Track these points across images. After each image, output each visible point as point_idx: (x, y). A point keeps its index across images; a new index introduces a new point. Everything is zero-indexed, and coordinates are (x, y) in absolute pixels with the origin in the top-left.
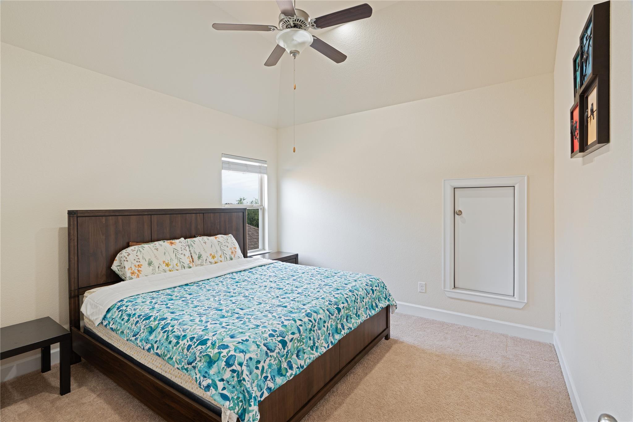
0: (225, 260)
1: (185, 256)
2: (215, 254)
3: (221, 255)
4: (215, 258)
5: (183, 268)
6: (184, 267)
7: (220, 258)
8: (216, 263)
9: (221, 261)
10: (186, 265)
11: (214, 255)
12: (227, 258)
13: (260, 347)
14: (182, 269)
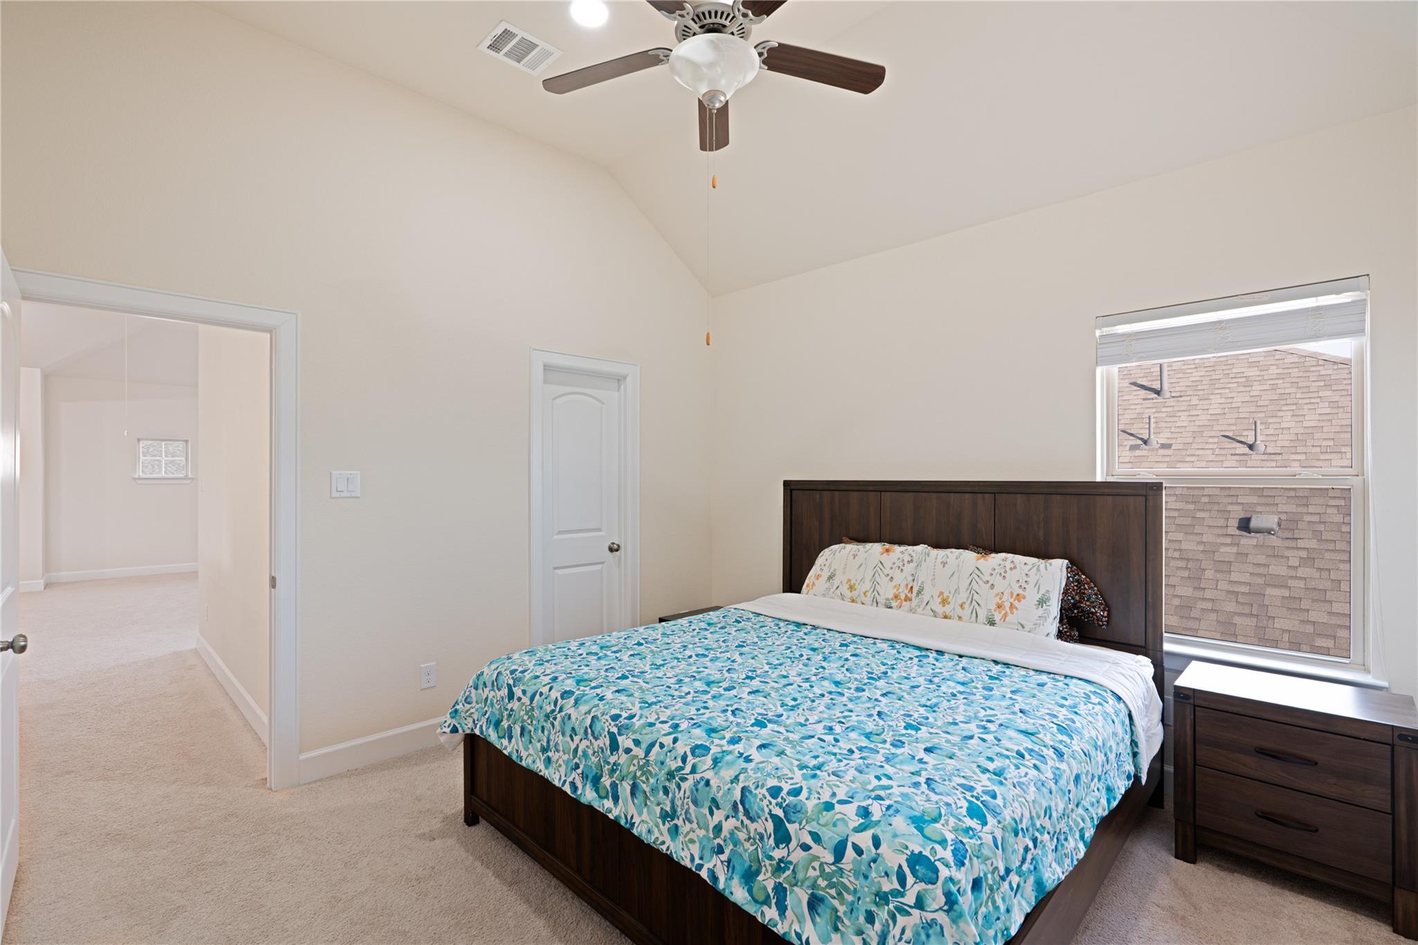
0: (971, 617)
1: (891, 581)
2: (951, 596)
3: (964, 603)
4: (947, 605)
5: (875, 604)
6: (877, 603)
7: (958, 610)
8: (946, 617)
9: (960, 618)
10: (881, 600)
11: (948, 597)
12: (977, 616)
13: (734, 784)
14: (872, 605)
